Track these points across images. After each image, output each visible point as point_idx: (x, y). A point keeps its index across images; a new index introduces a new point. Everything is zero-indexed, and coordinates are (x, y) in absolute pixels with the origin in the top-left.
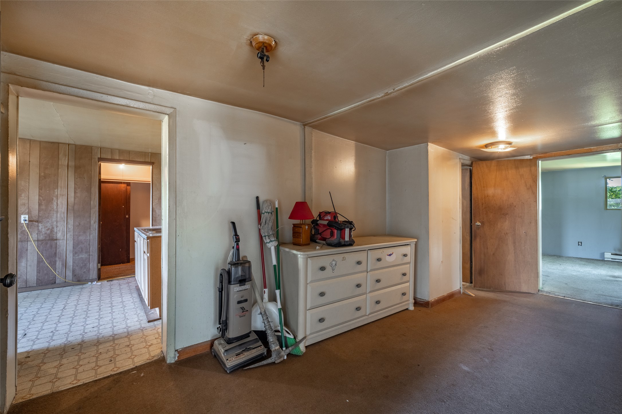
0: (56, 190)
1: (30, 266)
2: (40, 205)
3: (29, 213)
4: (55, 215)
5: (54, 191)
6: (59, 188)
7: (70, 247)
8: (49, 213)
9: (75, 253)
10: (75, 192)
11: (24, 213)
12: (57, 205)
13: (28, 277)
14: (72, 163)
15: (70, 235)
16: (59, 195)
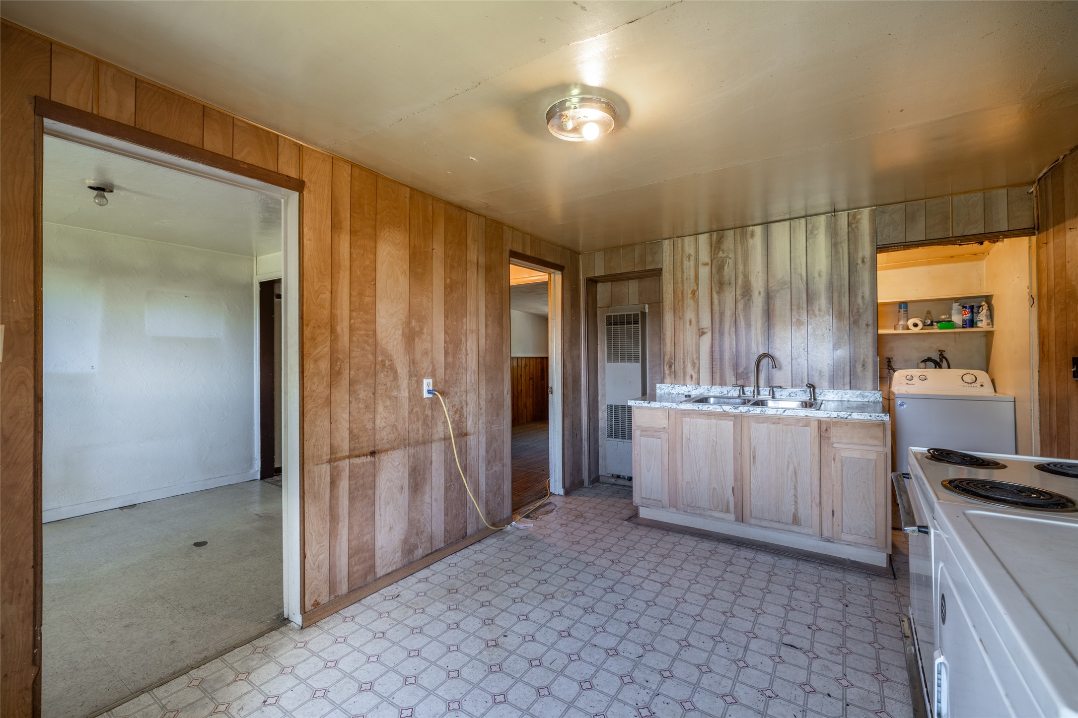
0: (465, 319)
1: (436, 500)
2: (446, 354)
3: (433, 375)
4: (464, 377)
5: (463, 323)
6: (468, 314)
7: (482, 452)
8: (457, 373)
9: (489, 463)
10: (486, 326)
11: (427, 375)
12: (467, 354)
13: (433, 528)
14: (482, 260)
15: (482, 426)
16: (468, 332)
